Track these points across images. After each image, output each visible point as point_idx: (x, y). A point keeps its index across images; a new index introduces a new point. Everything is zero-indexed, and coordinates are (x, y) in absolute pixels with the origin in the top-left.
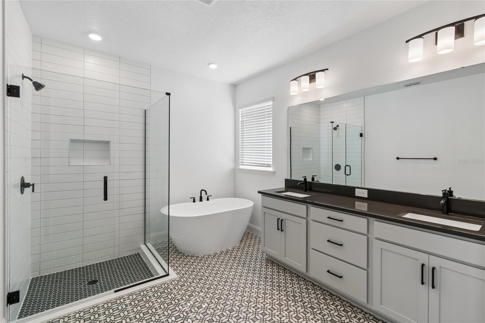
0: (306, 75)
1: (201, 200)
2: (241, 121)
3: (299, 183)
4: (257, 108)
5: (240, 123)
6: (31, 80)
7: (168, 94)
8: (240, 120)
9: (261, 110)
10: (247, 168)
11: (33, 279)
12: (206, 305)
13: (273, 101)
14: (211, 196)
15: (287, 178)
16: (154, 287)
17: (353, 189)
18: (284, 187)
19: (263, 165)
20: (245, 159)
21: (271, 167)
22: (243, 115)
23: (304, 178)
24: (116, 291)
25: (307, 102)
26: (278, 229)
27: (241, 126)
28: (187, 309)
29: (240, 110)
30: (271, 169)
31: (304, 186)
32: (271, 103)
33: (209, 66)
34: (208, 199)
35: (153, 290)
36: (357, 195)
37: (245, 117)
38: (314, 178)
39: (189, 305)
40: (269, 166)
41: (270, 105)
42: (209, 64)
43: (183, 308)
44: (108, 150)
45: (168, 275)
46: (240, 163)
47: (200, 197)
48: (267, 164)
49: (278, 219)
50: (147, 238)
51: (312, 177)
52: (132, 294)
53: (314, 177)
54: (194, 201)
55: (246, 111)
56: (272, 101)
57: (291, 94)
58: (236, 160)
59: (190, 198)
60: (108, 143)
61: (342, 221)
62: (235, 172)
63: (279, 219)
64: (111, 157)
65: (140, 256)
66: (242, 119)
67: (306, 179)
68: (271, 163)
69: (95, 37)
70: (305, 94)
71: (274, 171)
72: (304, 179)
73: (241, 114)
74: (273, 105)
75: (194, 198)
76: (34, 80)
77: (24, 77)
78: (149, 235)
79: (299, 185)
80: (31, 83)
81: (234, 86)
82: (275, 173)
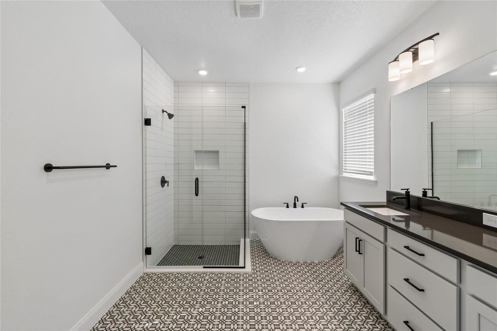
0: (407, 50)
1: (295, 206)
2: (345, 123)
3: (395, 197)
4: (360, 104)
5: (344, 124)
6: (167, 112)
7: (244, 107)
8: (344, 121)
9: (362, 107)
10: (350, 175)
11: (174, 245)
12: (258, 303)
13: (375, 93)
14: (306, 203)
15: (389, 190)
16: (229, 274)
17: (479, 213)
18: (386, 201)
19: (365, 173)
20: (348, 165)
21: (373, 175)
22: (346, 115)
23: (406, 190)
24: (204, 267)
25: (412, 87)
26: (356, 251)
27: (345, 128)
28: (241, 300)
29: (344, 110)
30: (372, 178)
31: (405, 200)
32: (372, 96)
33: (297, 70)
34: (303, 207)
35: (228, 275)
36: (485, 222)
37: (349, 117)
38: (426, 192)
39: (245, 297)
40: (370, 174)
41: (372, 99)
42: (297, 68)
43: (239, 298)
44: (218, 158)
45: (244, 268)
46: (344, 170)
47: (294, 203)
48: (369, 172)
49: (356, 238)
50: (247, 234)
51: (424, 190)
52: (213, 273)
53: (426, 190)
54: (288, 207)
55: (349, 110)
56: (373, 94)
57: (390, 80)
58: (340, 166)
59: (284, 203)
60: (217, 152)
61: (423, 255)
62: (338, 180)
63: (358, 238)
64: (220, 163)
65: (239, 248)
66: (345, 119)
67: (409, 192)
68: (373, 171)
69: (203, 73)
70: (410, 77)
71: (376, 180)
72: (406, 192)
73: (345, 114)
74: (375, 98)
75: (288, 203)
76: (168, 112)
77: (163, 111)
78: (249, 232)
79: (394, 199)
80: (167, 114)
81: (338, 84)
82: (376, 183)
